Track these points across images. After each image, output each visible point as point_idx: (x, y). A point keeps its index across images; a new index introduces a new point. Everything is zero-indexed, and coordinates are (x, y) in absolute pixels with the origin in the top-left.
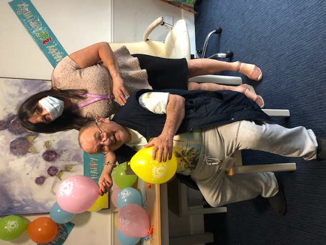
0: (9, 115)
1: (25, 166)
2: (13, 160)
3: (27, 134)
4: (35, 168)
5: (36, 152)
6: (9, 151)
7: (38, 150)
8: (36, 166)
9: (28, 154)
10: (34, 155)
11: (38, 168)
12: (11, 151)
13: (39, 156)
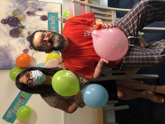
0: (9, 16)
1: (17, 43)
2: (11, 40)
3: (18, 27)
4: (23, 44)
5: (23, 37)
6: (9, 35)
7: (24, 35)
8: (23, 43)
9: (19, 37)
10: (23, 38)
11: (24, 44)
12: (10, 35)
13: (25, 39)
